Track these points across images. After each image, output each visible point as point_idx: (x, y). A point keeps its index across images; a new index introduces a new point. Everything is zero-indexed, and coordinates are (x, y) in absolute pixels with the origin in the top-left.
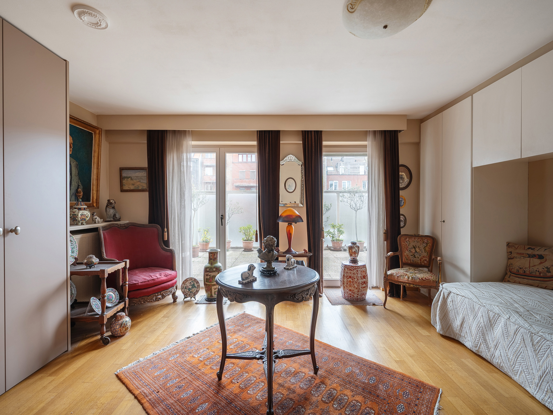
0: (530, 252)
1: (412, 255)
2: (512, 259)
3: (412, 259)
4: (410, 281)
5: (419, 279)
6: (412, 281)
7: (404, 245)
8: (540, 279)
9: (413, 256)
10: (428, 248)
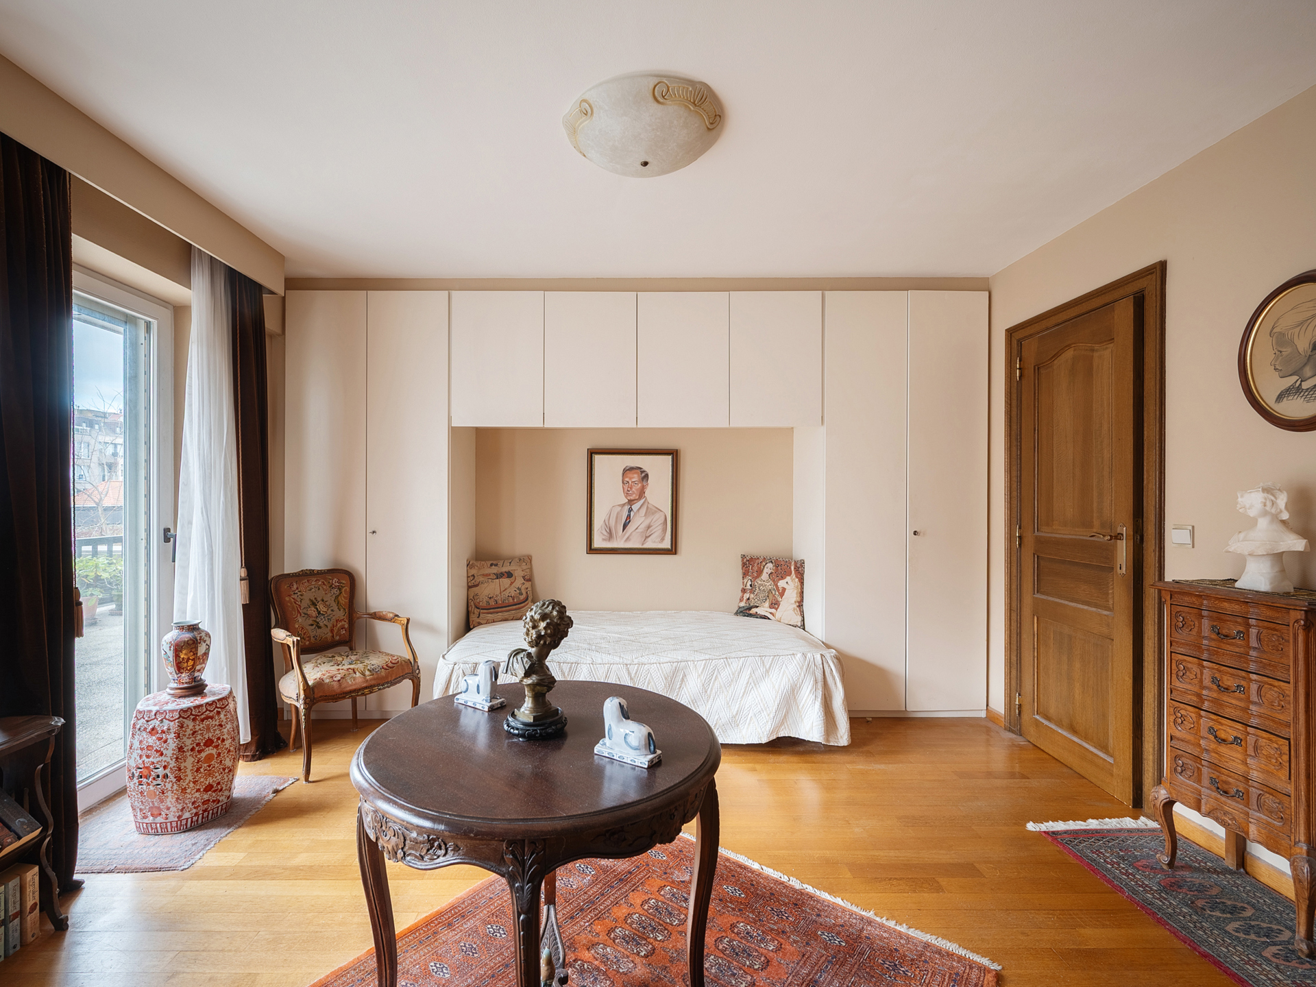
0: (494, 570)
1: (312, 625)
2: (477, 585)
3: (312, 634)
4: (371, 680)
5: (383, 668)
6: (374, 679)
7: (291, 604)
8: (514, 607)
9: (314, 626)
10: (344, 597)
